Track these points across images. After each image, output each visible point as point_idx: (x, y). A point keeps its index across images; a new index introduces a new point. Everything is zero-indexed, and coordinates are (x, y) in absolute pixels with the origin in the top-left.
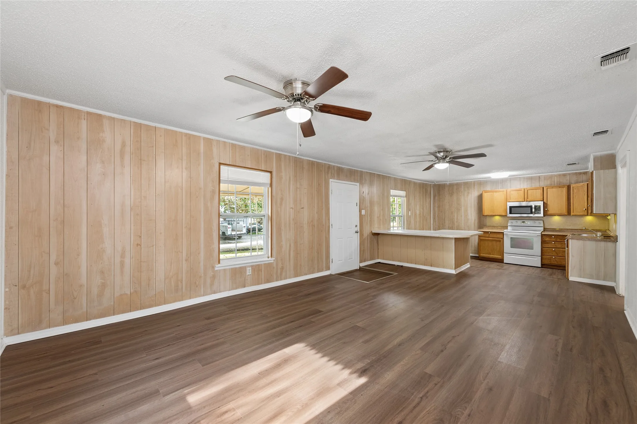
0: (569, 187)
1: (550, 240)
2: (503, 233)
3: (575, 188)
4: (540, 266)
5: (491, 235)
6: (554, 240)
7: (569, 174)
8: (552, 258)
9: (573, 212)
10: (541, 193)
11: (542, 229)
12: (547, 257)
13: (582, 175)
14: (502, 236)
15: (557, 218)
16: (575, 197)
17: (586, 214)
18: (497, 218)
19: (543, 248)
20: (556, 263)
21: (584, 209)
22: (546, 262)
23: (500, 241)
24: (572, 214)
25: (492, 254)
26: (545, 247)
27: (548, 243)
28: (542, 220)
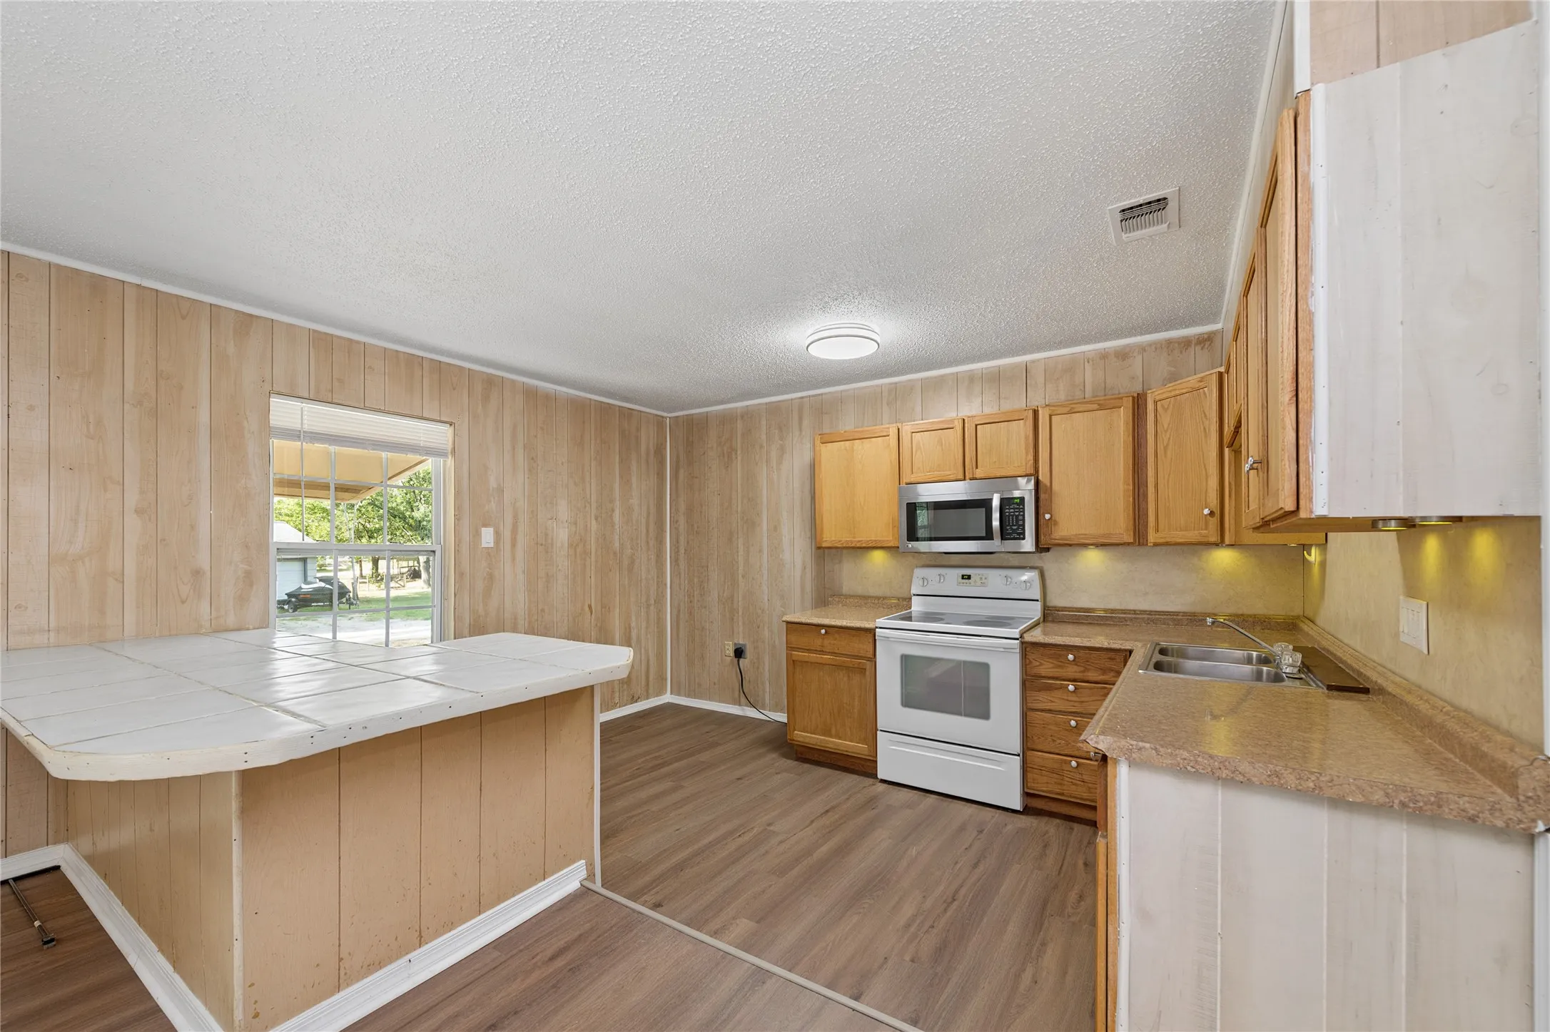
0: (1139, 403)
1: (1057, 675)
2: (871, 632)
3: (1162, 406)
4: (1017, 806)
5: (829, 643)
6: (1072, 671)
7: (1143, 349)
8: (1065, 767)
9: (1157, 530)
10: (1027, 438)
11: (1035, 611)
12: (1044, 759)
13: (1191, 350)
14: (871, 646)
15: (1093, 559)
16: (1166, 448)
17: (1213, 539)
18: (878, 558)
19: (1031, 714)
20: (1085, 795)
21: (1206, 511)
22: (1044, 785)
23: (862, 671)
24: (1152, 537)
25: (833, 731)
26: (1040, 706)
27: (1049, 688)
28: (1032, 568)
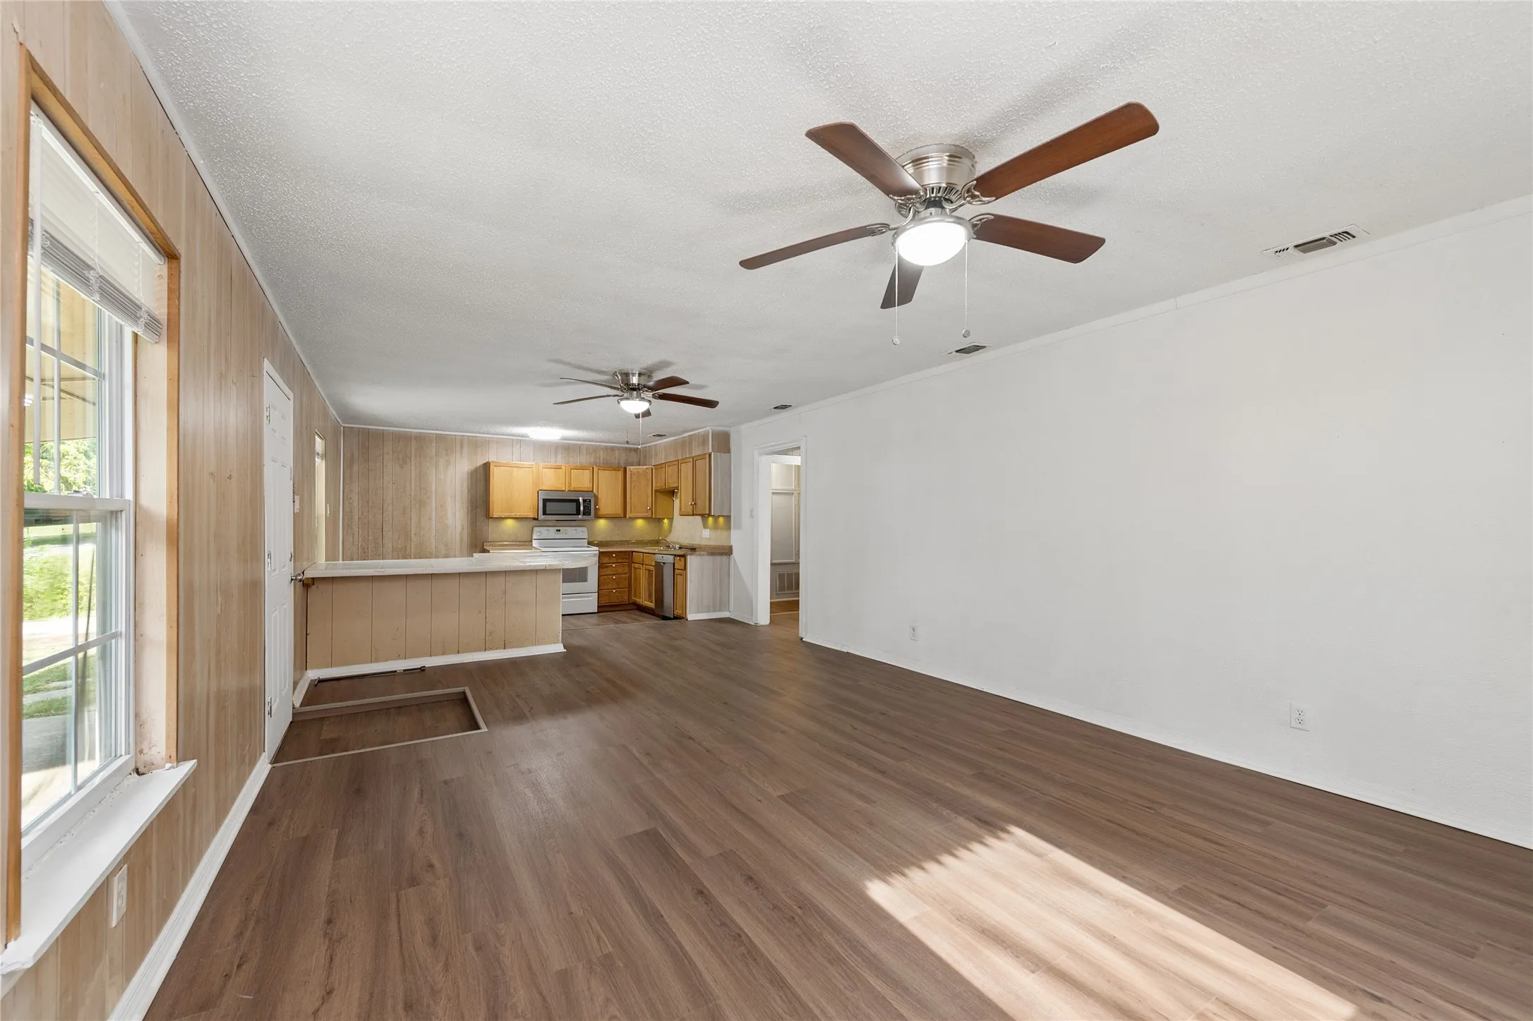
0: (624, 471)
1: (609, 562)
3: (633, 473)
4: (598, 611)
6: (614, 560)
7: (619, 449)
8: (612, 593)
9: (631, 513)
10: (590, 477)
12: (604, 592)
13: (632, 453)
15: (602, 523)
16: (634, 487)
18: (510, 522)
19: (600, 578)
21: (648, 508)
22: (604, 601)
26: (603, 574)
27: (607, 567)
28: (584, 526)
